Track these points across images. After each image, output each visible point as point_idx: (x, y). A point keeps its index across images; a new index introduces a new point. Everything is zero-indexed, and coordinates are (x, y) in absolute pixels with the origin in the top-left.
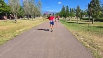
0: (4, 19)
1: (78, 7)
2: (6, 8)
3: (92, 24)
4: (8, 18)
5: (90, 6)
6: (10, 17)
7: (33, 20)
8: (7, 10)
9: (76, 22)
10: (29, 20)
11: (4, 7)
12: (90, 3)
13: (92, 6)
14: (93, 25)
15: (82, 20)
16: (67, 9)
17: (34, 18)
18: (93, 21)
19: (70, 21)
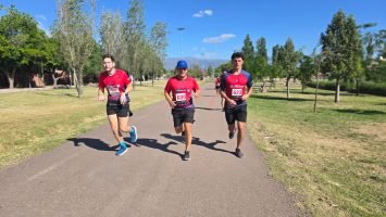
0: (34, 85)
1: (289, 46)
2: (43, 49)
3: (336, 101)
4: (49, 82)
5: (325, 41)
6: (56, 80)
7: (137, 88)
8: (45, 53)
9: (285, 96)
11: (35, 45)
12: (328, 32)
13: (334, 40)
14: (336, 106)
15: (309, 89)
16: (260, 50)
17: (138, 83)
18: (339, 92)
19: (265, 94)
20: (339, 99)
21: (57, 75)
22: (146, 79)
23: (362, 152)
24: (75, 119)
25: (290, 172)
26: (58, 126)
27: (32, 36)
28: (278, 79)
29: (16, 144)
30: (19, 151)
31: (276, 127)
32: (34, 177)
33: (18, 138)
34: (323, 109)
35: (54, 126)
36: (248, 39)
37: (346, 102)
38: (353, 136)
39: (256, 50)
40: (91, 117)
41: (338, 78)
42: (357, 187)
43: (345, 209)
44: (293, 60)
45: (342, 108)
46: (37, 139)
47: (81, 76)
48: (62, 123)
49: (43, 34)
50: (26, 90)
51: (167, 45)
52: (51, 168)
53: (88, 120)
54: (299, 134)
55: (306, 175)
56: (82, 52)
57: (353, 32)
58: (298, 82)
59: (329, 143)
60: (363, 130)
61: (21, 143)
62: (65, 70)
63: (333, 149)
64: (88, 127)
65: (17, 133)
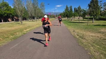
0: (9, 21)
1: (79, 8)
2: (11, 11)
4: (13, 20)
5: (90, 6)
6: (15, 19)
7: (37, 21)
8: (11, 12)
10: (32, 21)
11: (8, 10)
12: (90, 4)
14: (93, 24)
15: (85, 19)
16: (70, 9)
17: (37, 19)
18: (94, 20)
19: (73, 21)
20: (94, 22)
21: (15, 18)
22: (39, 18)
23: (103, 37)
24: (21, 30)
25: (85, 44)
26: (17, 32)
27: (7, 8)
28: (76, 17)
29: (6, 38)
30: (7, 40)
31: (78, 31)
32: (12, 48)
33: (6, 36)
34: (90, 25)
35: (16, 32)
36: (67, 6)
37: (96, 23)
38: (100, 32)
39: (69, 9)
40: (26, 30)
41: (93, 16)
42: (104, 47)
43: (102, 54)
44: (81, 12)
45: (95, 24)
46: (11, 36)
47: (22, 18)
48: (18, 32)
49: (10, 7)
50: (7, 23)
51: (45, 9)
52: (16, 45)
53: (25, 30)
54: (85, 32)
55: (89, 44)
56: (22, 11)
57: (97, 3)
58: (82, 18)
59: (93, 34)
60: (102, 30)
61: (7, 38)
62: (17, 17)
63: (95, 36)
64: (25, 32)
65: (6, 35)
